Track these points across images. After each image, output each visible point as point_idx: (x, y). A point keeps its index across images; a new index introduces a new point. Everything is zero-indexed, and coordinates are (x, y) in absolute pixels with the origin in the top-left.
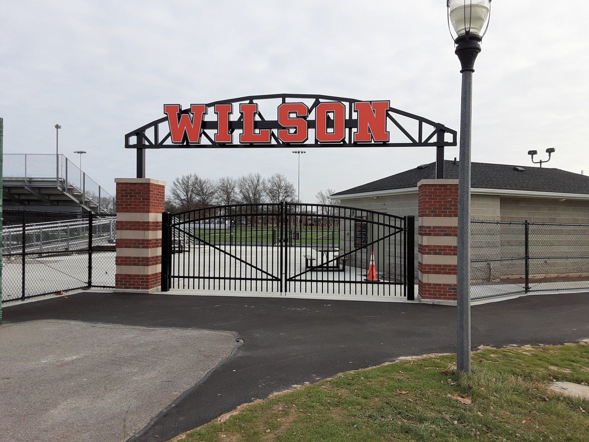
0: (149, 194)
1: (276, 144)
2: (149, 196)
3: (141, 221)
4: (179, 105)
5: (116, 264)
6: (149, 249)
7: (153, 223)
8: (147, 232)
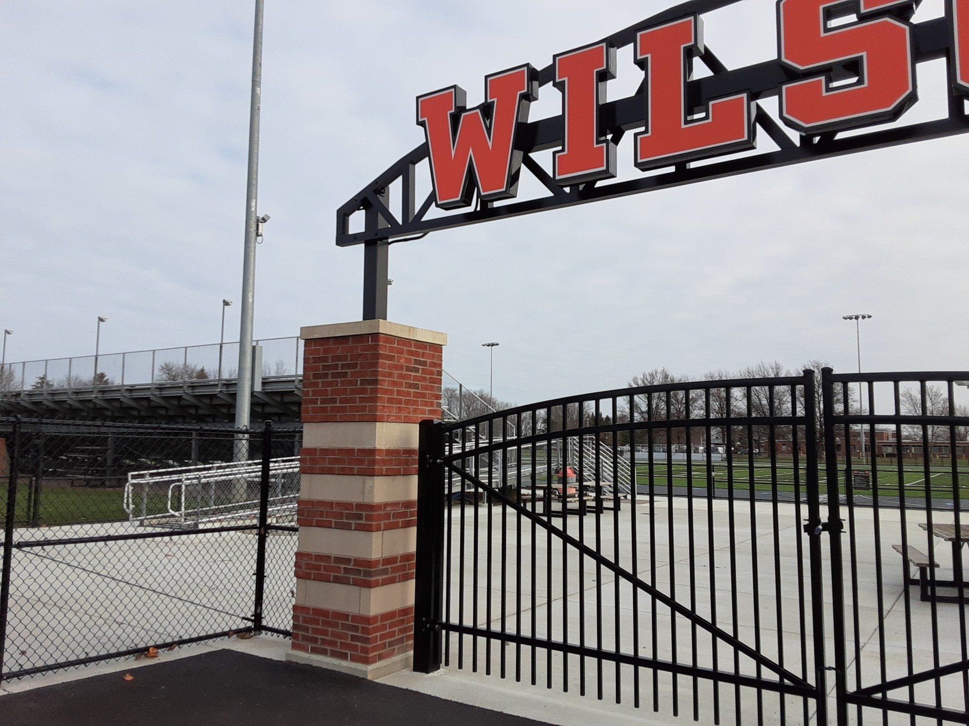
0: (376, 365)
1: (777, 148)
2: (376, 373)
3: (357, 447)
4: (455, 87)
5: (297, 575)
6: (374, 534)
7: (389, 452)
8: (369, 480)
